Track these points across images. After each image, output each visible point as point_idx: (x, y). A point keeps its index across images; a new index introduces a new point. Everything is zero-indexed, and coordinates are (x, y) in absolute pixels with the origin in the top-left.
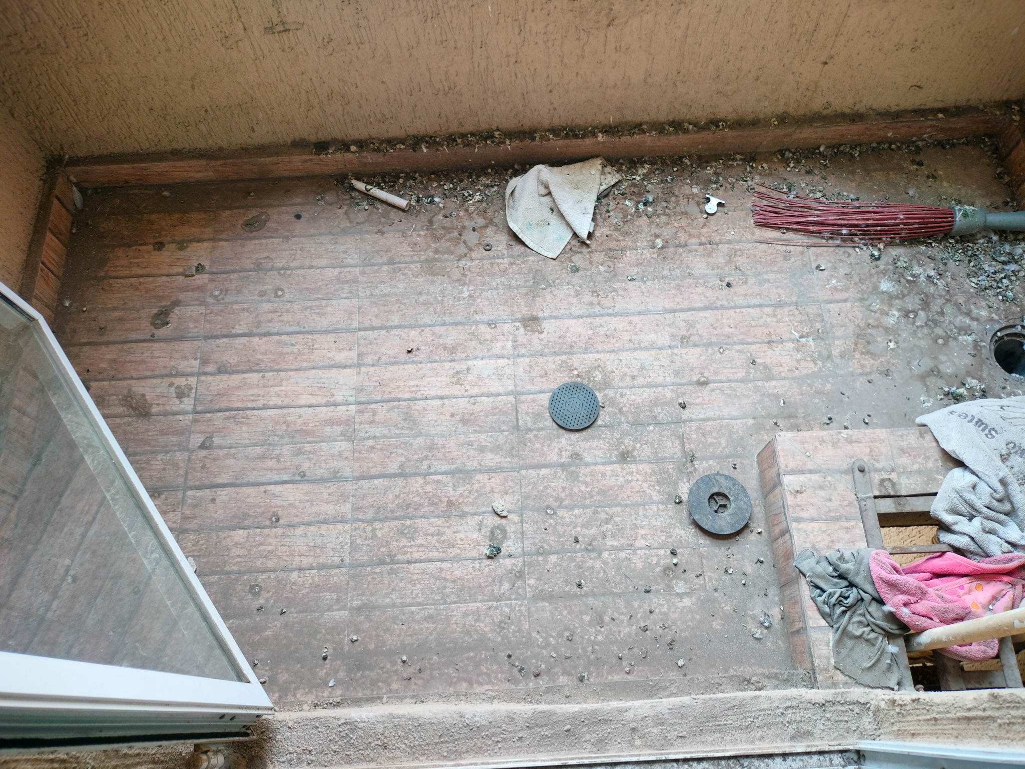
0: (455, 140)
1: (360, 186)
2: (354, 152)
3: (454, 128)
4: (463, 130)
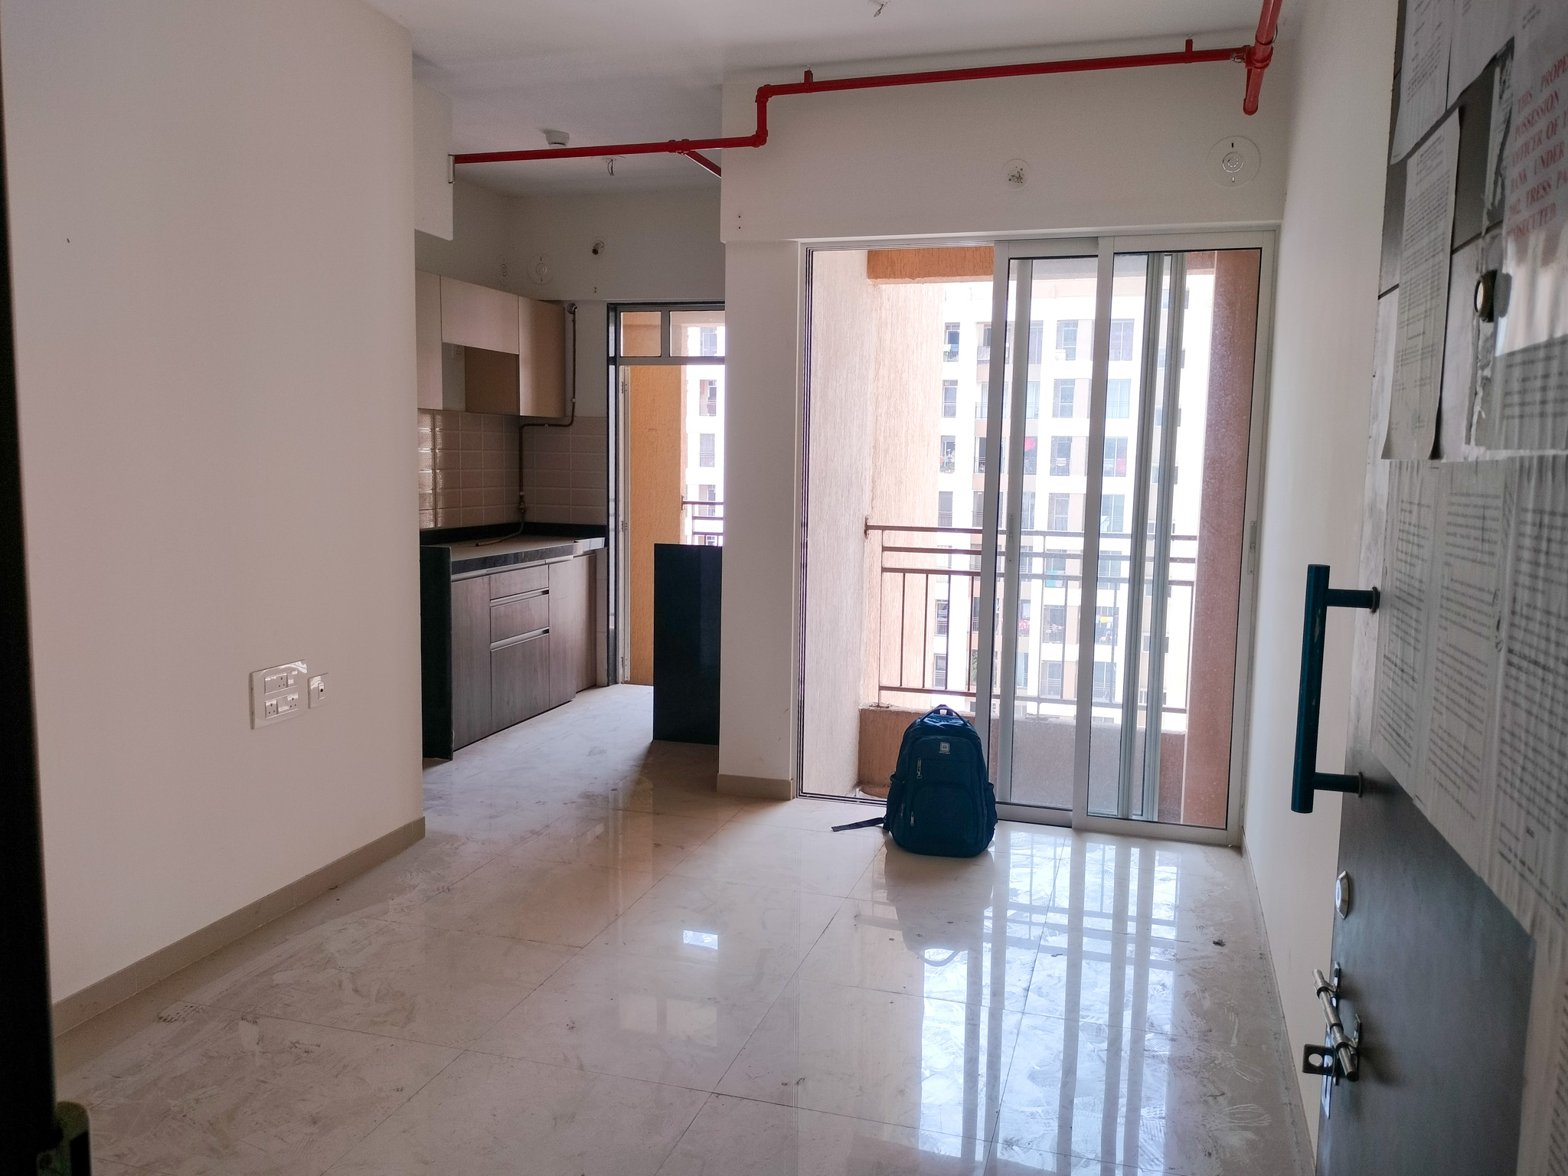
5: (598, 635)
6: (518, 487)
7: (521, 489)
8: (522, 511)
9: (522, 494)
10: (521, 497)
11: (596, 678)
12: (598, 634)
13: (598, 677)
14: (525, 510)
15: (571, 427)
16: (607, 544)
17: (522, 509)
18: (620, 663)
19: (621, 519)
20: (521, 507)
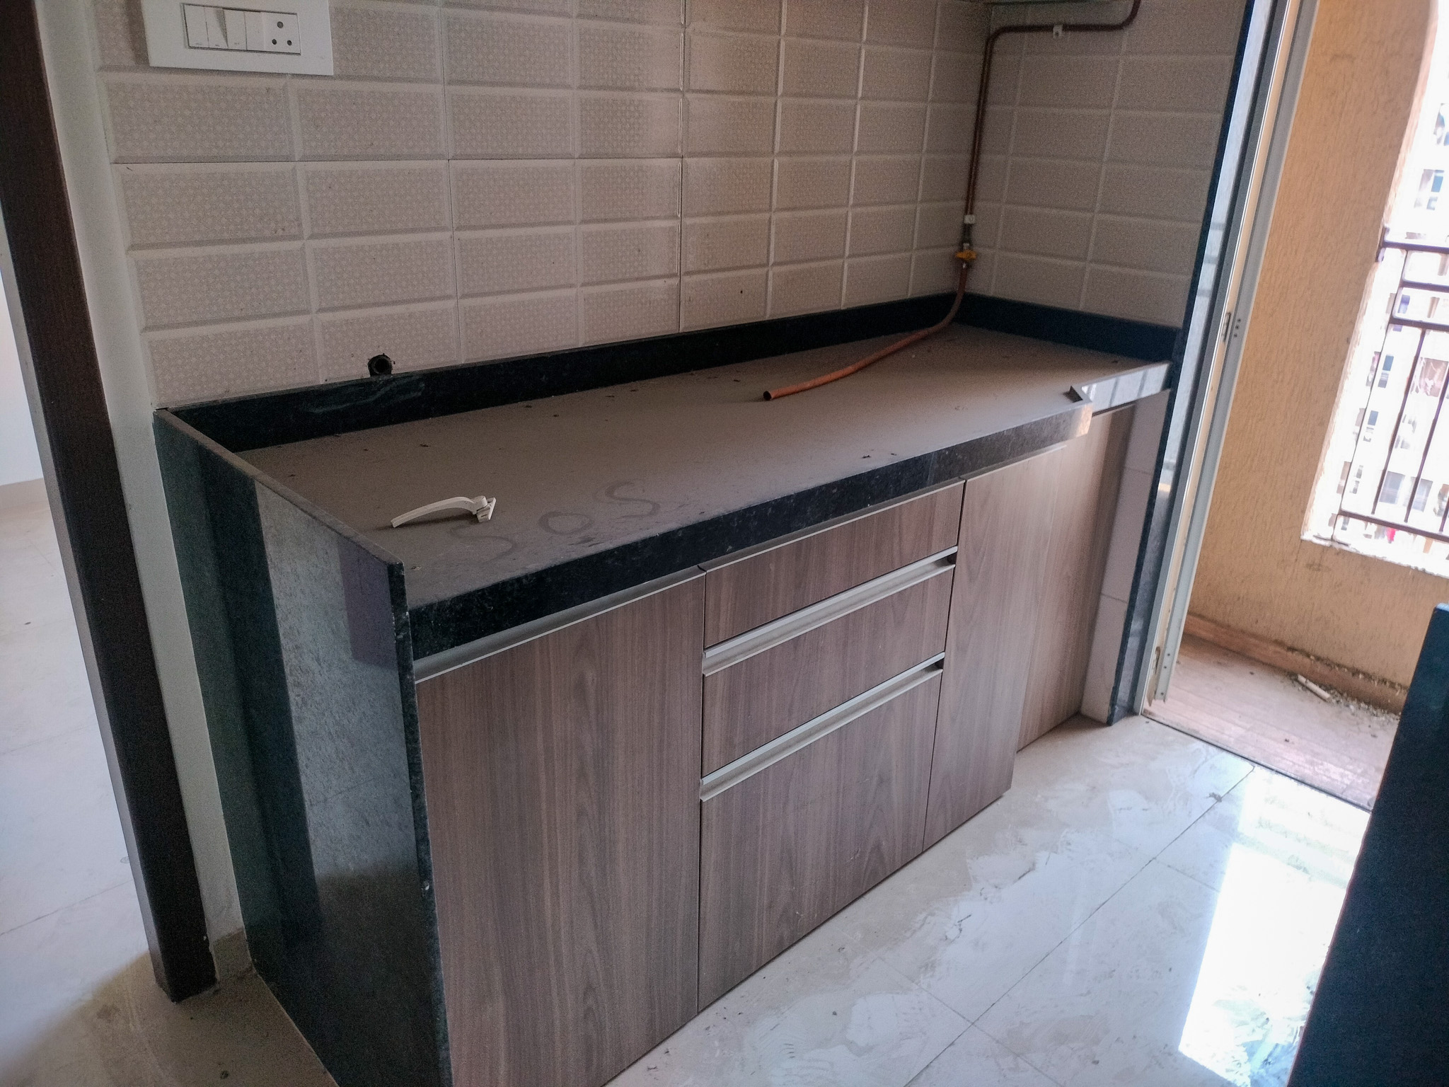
0: (1385, 683)
1: (1302, 679)
2: (1312, 660)
3: (1388, 676)
4: (1394, 680)
5: (1105, 602)
6: (962, 203)
7: (969, 209)
8: (963, 266)
9: (968, 219)
10: (967, 229)
11: (1082, 694)
12: (1103, 598)
13: (1087, 698)
14: (970, 264)
15: (1126, 33)
16: (1171, 382)
17: (963, 260)
18: (1153, 656)
19: (1228, 304)
20: (960, 255)
